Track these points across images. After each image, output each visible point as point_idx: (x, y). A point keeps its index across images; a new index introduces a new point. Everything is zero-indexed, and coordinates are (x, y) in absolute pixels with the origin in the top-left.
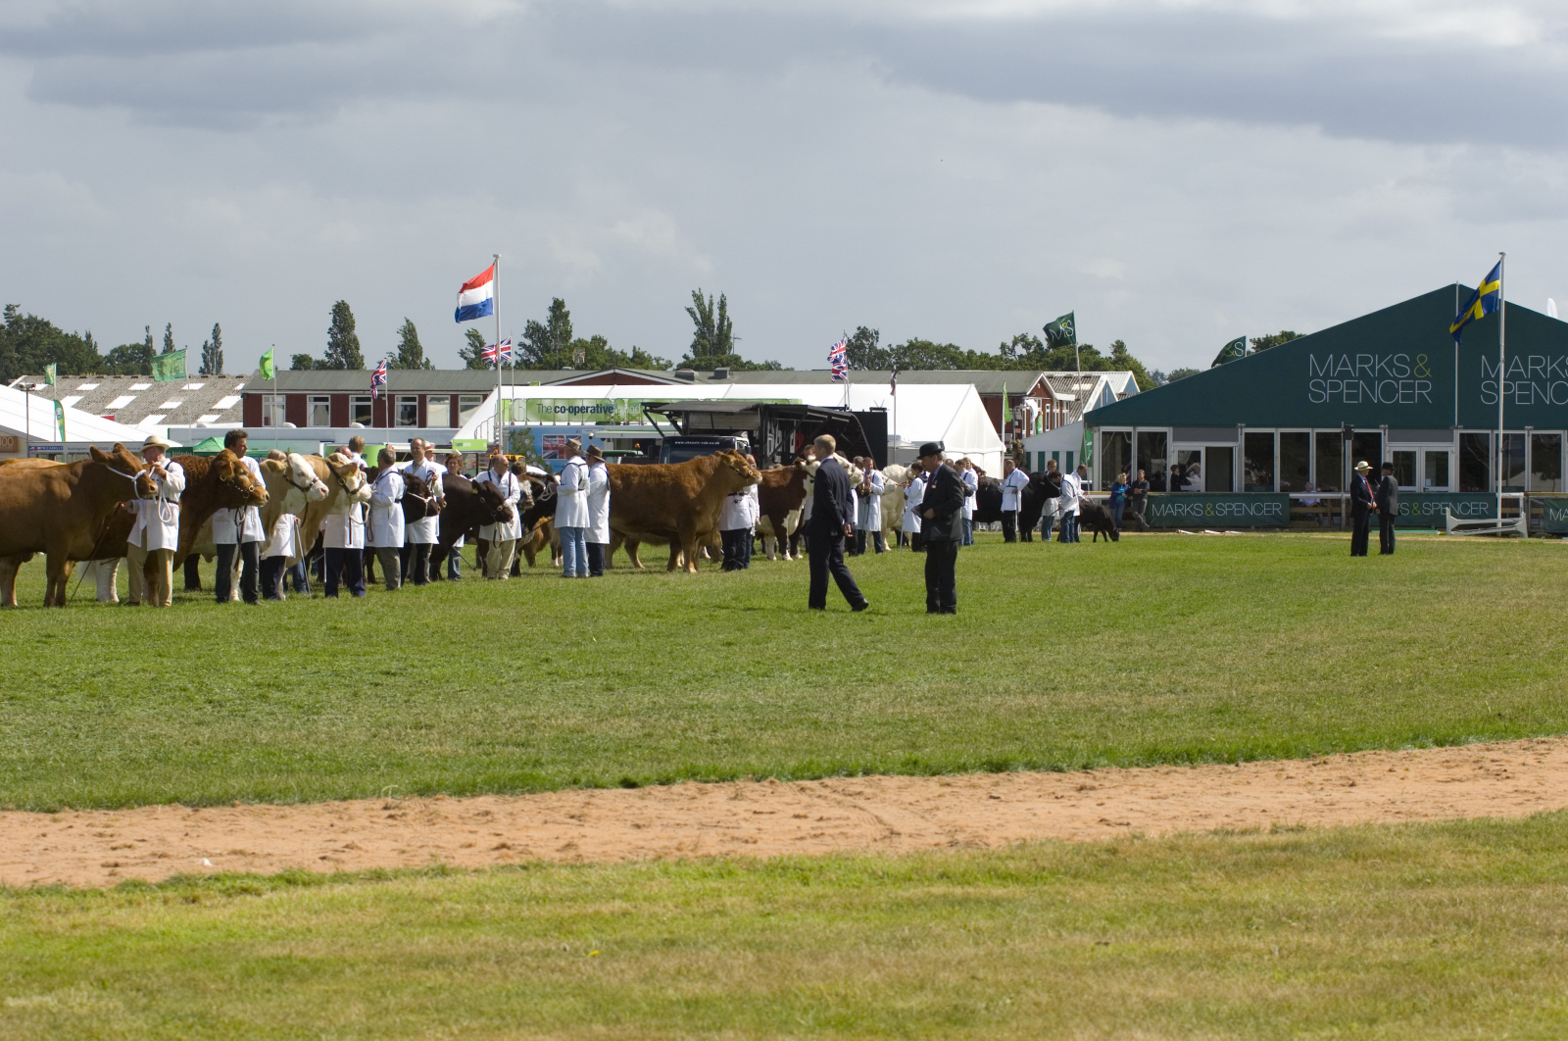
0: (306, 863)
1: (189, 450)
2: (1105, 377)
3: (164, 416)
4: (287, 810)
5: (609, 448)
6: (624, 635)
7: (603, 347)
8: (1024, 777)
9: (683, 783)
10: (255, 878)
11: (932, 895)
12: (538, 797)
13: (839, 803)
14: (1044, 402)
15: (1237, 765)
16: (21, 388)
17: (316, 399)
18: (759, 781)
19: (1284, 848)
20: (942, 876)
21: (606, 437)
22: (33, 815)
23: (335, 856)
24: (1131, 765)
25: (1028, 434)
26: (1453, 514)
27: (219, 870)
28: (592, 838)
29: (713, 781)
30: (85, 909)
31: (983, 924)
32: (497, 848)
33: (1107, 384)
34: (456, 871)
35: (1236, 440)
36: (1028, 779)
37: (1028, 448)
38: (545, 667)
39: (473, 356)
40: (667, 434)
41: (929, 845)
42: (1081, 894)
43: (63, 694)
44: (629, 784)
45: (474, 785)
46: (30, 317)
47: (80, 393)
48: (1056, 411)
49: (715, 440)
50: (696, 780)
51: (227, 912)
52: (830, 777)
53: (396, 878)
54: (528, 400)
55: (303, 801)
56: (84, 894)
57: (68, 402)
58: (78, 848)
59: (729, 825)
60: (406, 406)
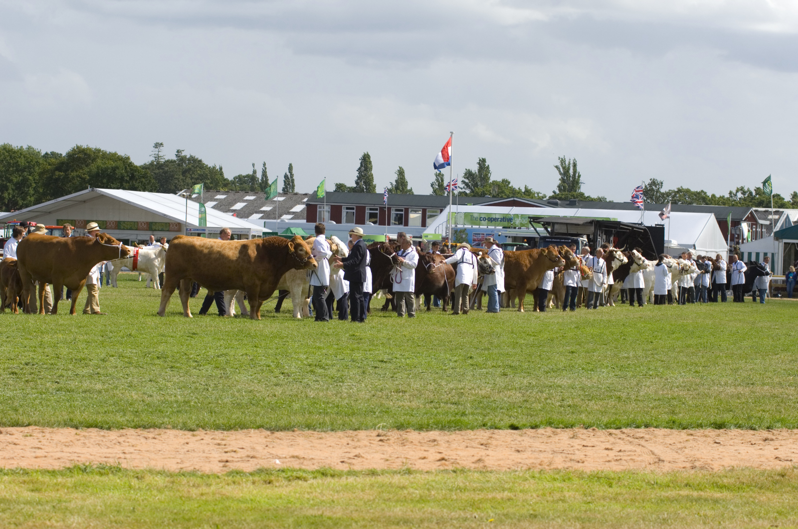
0: (333, 464)
2: (788, 212)
3: (262, 215)
4: (323, 435)
5: (509, 241)
6: (515, 345)
7: (508, 185)
8: (734, 432)
9: (544, 428)
10: (304, 471)
11: (680, 495)
12: (463, 433)
13: (630, 442)
14: (752, 225)
16: (183, 196)
17: (347, 208)
18: (587, 429)
20: (686, 485)
21: (508, 235)
22: (181, 432)
23: (350, 461)
24: (794, 427)
25: (743, 242)
27: (284, 466)
28: (492, 456)
29: (561, 428)
30: (209, 485)
31: (710, 513)
32: (439, 460)
33: (788, 217)
34: (416, 472)
36: (736, 433)
37: (742, 250)
39: (437, 187)
40: (542, 235)
41: (680, 467)
42: (763, 498)
44: (514, 427)
45: (428, 425)
46: (191, 156)
47: (216, 200)
48: (759, 230)
49: (568, 239)
50: (551, 427)
51: (288, 490)
52: (626, 428)
53: (382, 474)
54: (465, 213)
55: (332, 430)
56: (208, 477)
57: (209, 205)
58: (206, 451)
59: (569, 452)
60: (397, 214)
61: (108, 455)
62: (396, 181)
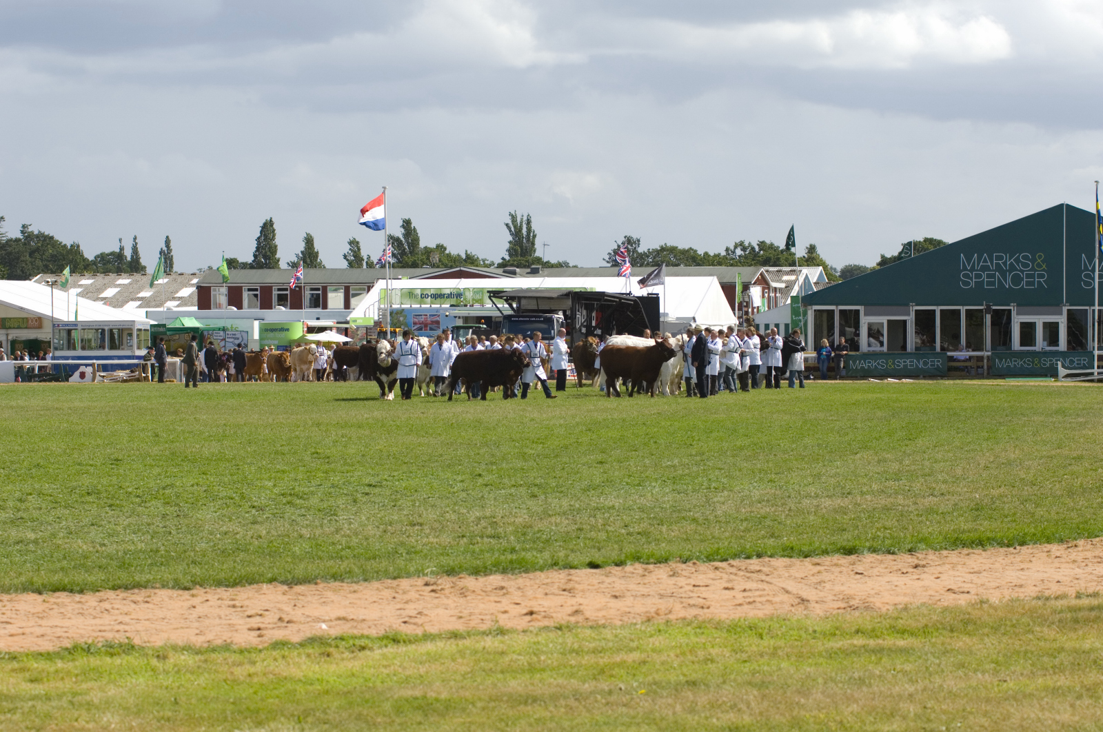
0: (394, 626)
1: (164, 326)
2: (805, 271)
3: (140, 302)
4: (355, 587)
5: (460, 323)
7: (444, 252)
8: (869, 558)
9: (631, 565)
10: (368, 637)
11: (855, 646)
12: (531, 575)
13: (748, 578)
14: (763, 289)
15: (1015, 548)
16: (47, 283)
17: (249, 290)
18: (685, 563)
19: (1092, 609)
20: (857, 632)
21: (458, 315)
22: (175, 593)
23: (413, 621)
24: (941, 548)
26: (1063, 366)
27: (337, 632)
28: (587, 605)
29: (652, 563)
30: (253, 663)
31: (908, 667)
32: (526, 614)
33: (806, 275)
34: (509, 631)
35: (909, 315)
36: (873, 560)
38: (480, 481)
39: (352, 258)
40: (505, 313)
41: (833, 608)
42: (962, 644)
43: (146, 502)
44: (593, 565)
45: (486, 568)
46: (40, 232)
47: (81, 286)
48: (772, 295)
49: (540, 317)
50: (641, 563)
52: (734, 559)
53: (469, 636)
54: (402, 289)
55: (366, 580)
56: (248, 651)
57: (74, 292)
58: (223, 616)
59: (683, 595)
60: (312, 295)
61: (103, 628)
62: (302, 252)
